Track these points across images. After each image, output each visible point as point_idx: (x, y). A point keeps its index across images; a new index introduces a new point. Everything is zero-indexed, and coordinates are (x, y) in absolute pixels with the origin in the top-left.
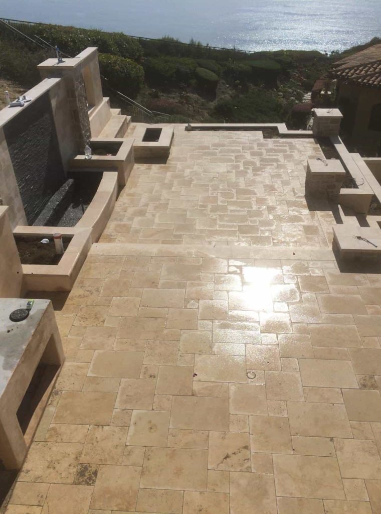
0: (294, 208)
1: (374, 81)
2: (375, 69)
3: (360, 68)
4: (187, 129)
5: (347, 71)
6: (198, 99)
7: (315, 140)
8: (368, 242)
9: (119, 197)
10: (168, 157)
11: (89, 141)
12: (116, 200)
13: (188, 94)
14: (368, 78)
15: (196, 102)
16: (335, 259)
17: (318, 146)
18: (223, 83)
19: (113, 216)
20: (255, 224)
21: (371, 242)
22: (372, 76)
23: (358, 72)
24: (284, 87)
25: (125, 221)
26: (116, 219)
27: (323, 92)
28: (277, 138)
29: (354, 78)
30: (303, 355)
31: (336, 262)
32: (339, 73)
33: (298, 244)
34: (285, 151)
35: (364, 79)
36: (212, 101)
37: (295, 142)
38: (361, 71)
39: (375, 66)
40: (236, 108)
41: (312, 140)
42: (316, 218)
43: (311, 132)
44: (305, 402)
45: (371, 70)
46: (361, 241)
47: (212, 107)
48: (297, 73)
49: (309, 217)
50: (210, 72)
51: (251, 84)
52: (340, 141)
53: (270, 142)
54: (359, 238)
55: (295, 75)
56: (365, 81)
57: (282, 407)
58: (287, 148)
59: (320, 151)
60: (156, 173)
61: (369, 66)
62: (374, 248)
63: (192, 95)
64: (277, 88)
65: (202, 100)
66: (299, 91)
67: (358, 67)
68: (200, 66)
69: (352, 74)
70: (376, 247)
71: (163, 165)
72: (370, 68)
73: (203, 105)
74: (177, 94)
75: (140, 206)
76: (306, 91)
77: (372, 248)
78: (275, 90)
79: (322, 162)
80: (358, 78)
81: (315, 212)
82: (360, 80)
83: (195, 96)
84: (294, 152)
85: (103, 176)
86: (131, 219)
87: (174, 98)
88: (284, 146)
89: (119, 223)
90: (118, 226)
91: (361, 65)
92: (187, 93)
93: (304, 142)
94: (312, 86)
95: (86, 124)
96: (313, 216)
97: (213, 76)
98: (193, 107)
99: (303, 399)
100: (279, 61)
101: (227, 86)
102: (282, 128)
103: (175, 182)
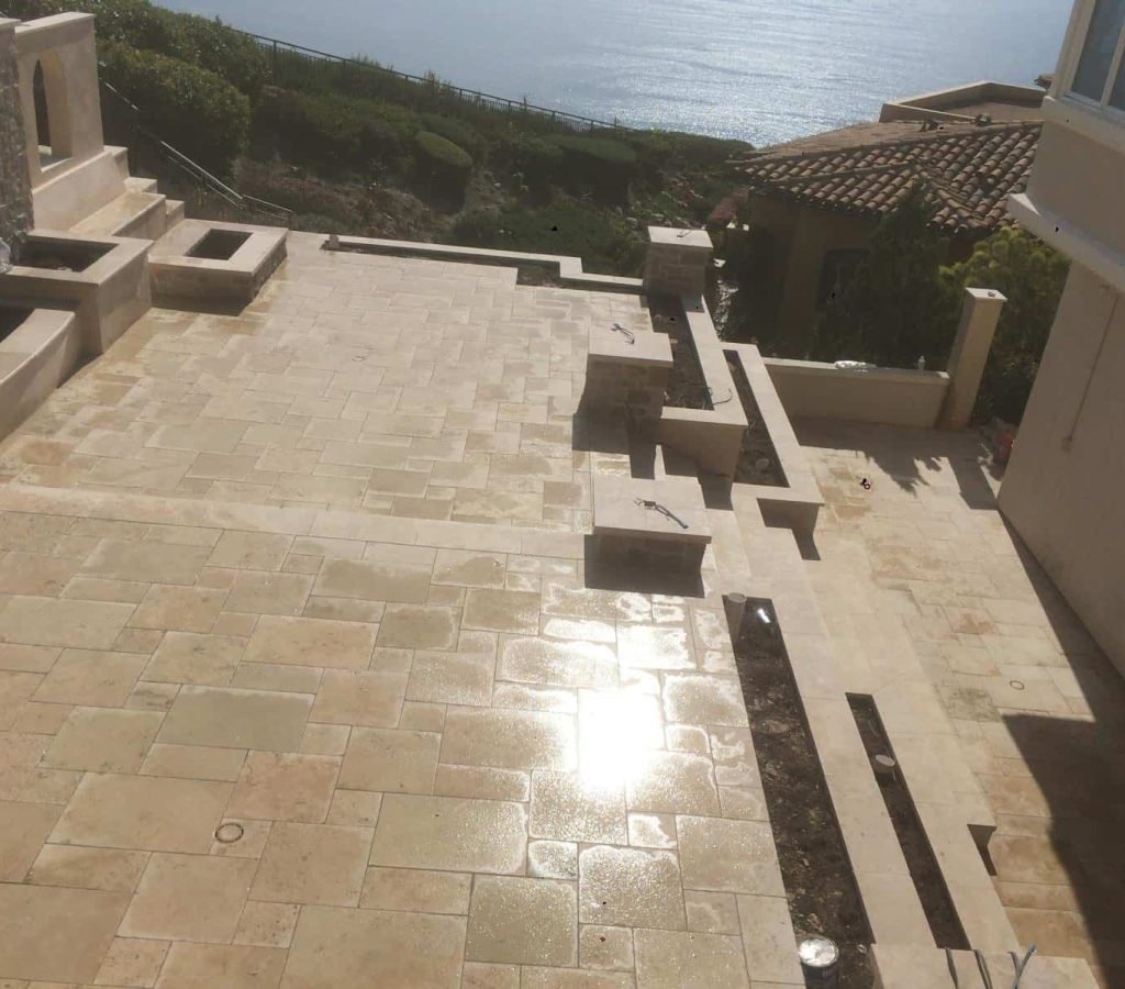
0: (537, 440)
1: (827, 194)
2: (836, 167)
3: (802, 164)
4: (326, 247)
5: (768, 167)
6: (413, 206)
7: (641, 298)
8: (668, 514)
9: (72, 379)
10: (250, 301)
11: (24, 234)
12: (59, 386)
13: (388, 191)
14: (815, 185)
15: (407, 211)
16: (582, 556)
17: (647, 311)
18: (487, 177)
19: (30, 422)
20: (423, 471)
21: (676, 515)
22: (824, 181)
23: (795, 170)
24: (643, 205)
25: (61, 438)
26: (37, 430)
27: (731, 226)
28: (552, 286)
29: (782, 183)
30: (402, 786)
31: (583, 562)
32: (750, 170)
33: (515, 521)
34: (562, 315)
35: (806, 187)
36: (450, 214)
37: (592, 298)
38: (803, 169)
39: (835, 161)
40: (502, 231)
41: (636, 298)
42: (584, 467)
43: (637, 282)
44: (359, 907)
45: (826, 169)
46: (652, 513)
47: (448, 227)
48: (681, 180)
49: (569, 463)
50: (451, 143)
51: (560, 190)
52: (701, 305)
53: (532, 293)
54: (649, 504)
55: (675, 183)
56: (807, 191)
57: (284, 921)
58: (568, 311)
59: (646, 323)
60: (202, 333)
61: (823, 159)
62: (680, 530)
63: (399, 192)
64: (626, 205)
65: (421, 208)
66: (679, 219)
67: (797, 159)
68: (429, 128)
69: (781, 175)
70: (686, 527)
71: (229, 318)
72: (824, 165)
73: (425, 219)
74: (361, 186)
75: (121, 404)
76: (697, 223)
77: (676, 529)
78: (619, 209)
79: (622, 335)
80: (791, 184)
81: (587, 453)
82: (795, 189)
83: (405, 197)
84: (580, 318)
85: (29, 319)
86: (79, 433)
87: (347, 194)
88: (563, 305)
89: (43, 439)
90: (37, 446)
91: (804, 157)
92: (386, 187)
93: (613, 300)
94: (710, 209)
95: (17, 189)
96: (577, 463)
97: (462, 157)
98: (398, 221)
99: (353, 902)
100: (637, 146)
101: (498, 185)
102: (571, 267)
103: (245, 359)
